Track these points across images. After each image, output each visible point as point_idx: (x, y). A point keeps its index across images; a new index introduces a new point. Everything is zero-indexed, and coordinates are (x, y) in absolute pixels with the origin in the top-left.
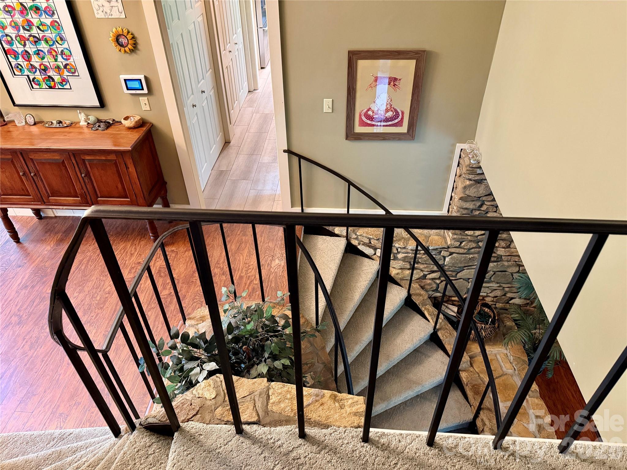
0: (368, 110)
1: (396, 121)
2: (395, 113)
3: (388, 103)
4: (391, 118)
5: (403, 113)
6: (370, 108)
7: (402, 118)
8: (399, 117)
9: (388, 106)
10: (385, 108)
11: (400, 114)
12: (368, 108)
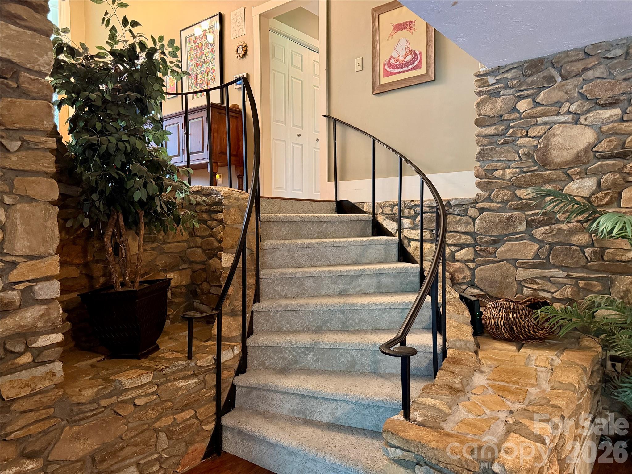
0: (390, 59)
1: (416, 63)
2: (413, 56)
3: (406, 47)
4: (410, 61)
5: (420, 53)
6: (392, 57)
7: (421, 60)
8: (417, 58)
9: (407, 50)
10: (404, 52)
11: (419, 55)
12: (390, 56)
